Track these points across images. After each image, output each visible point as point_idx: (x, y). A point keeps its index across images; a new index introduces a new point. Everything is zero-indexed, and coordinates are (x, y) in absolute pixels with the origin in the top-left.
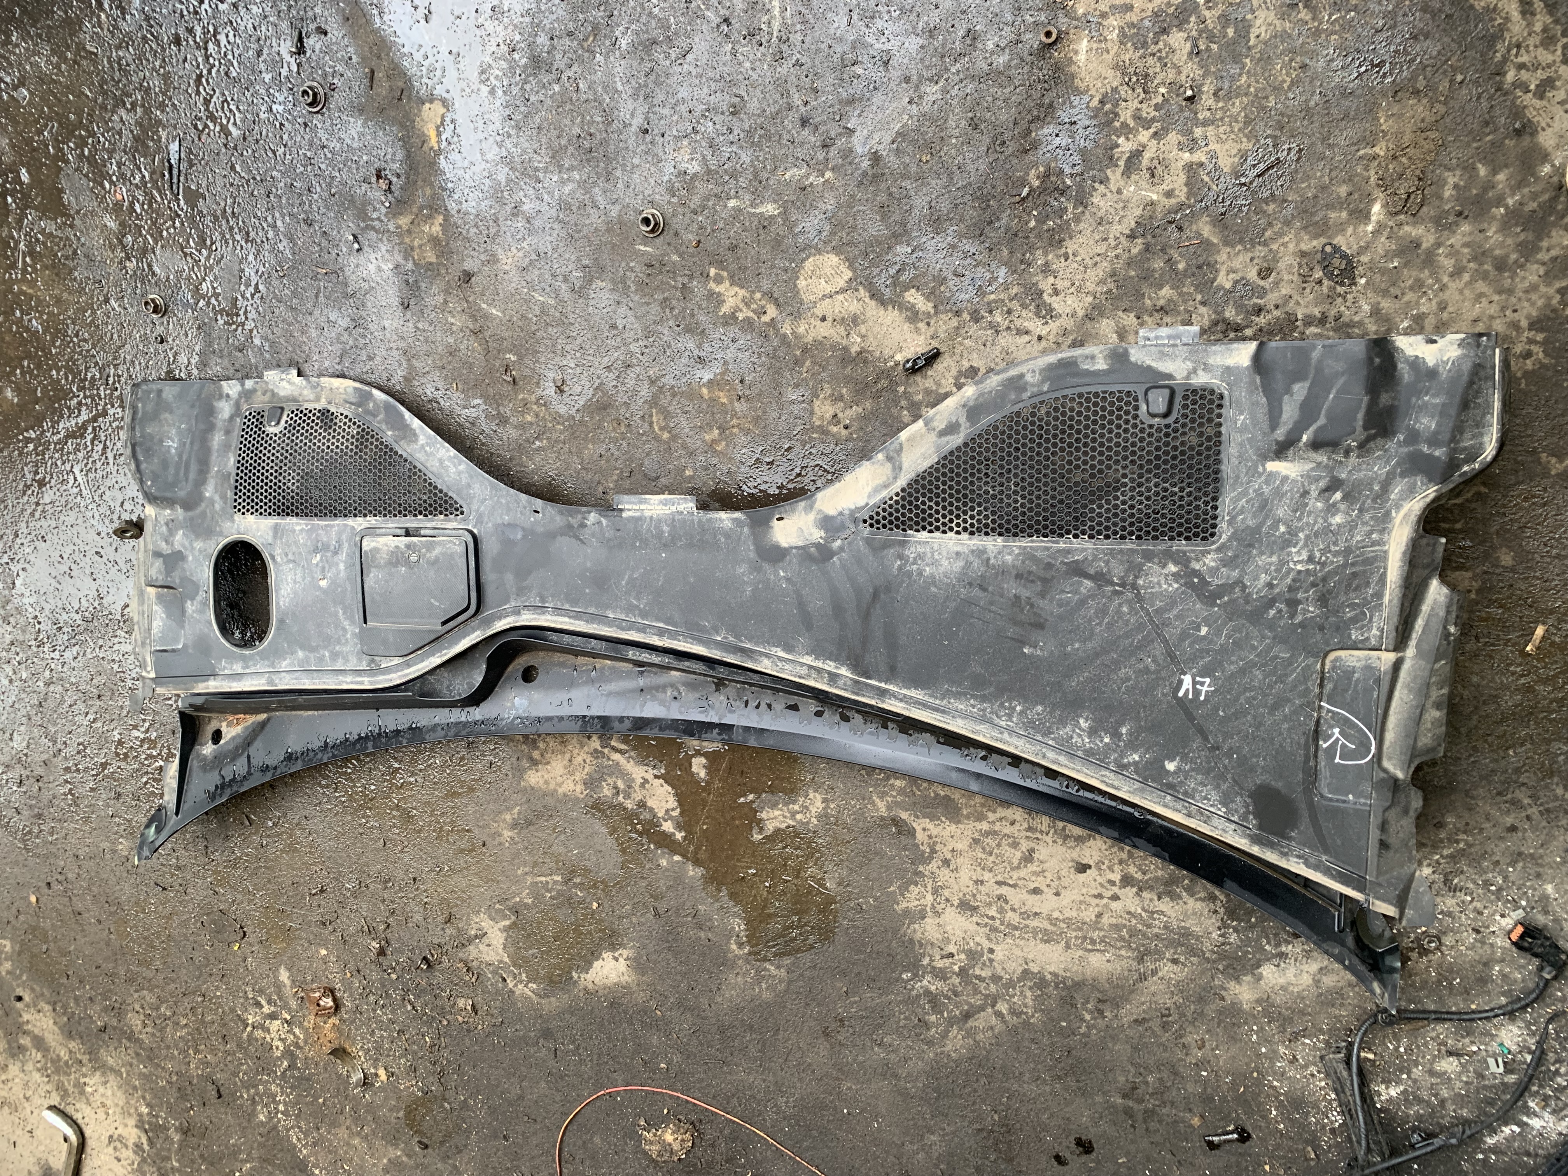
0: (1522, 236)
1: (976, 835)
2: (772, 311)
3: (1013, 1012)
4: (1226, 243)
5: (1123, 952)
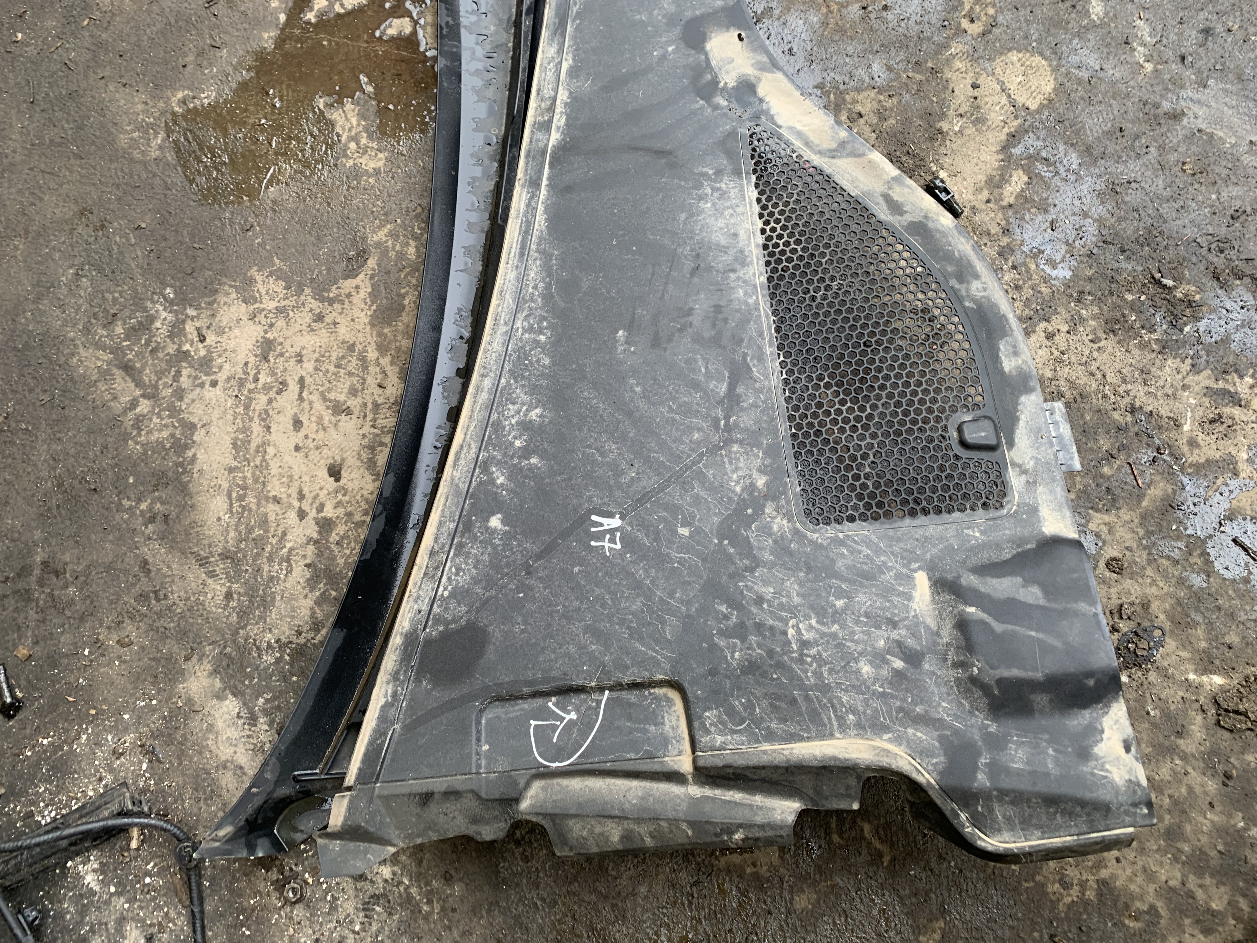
0: (1213, 853)
1: (359, 347)
2: (975, 29)
3: (139, 421)
4: (1144, 517)
5: (232, 534)
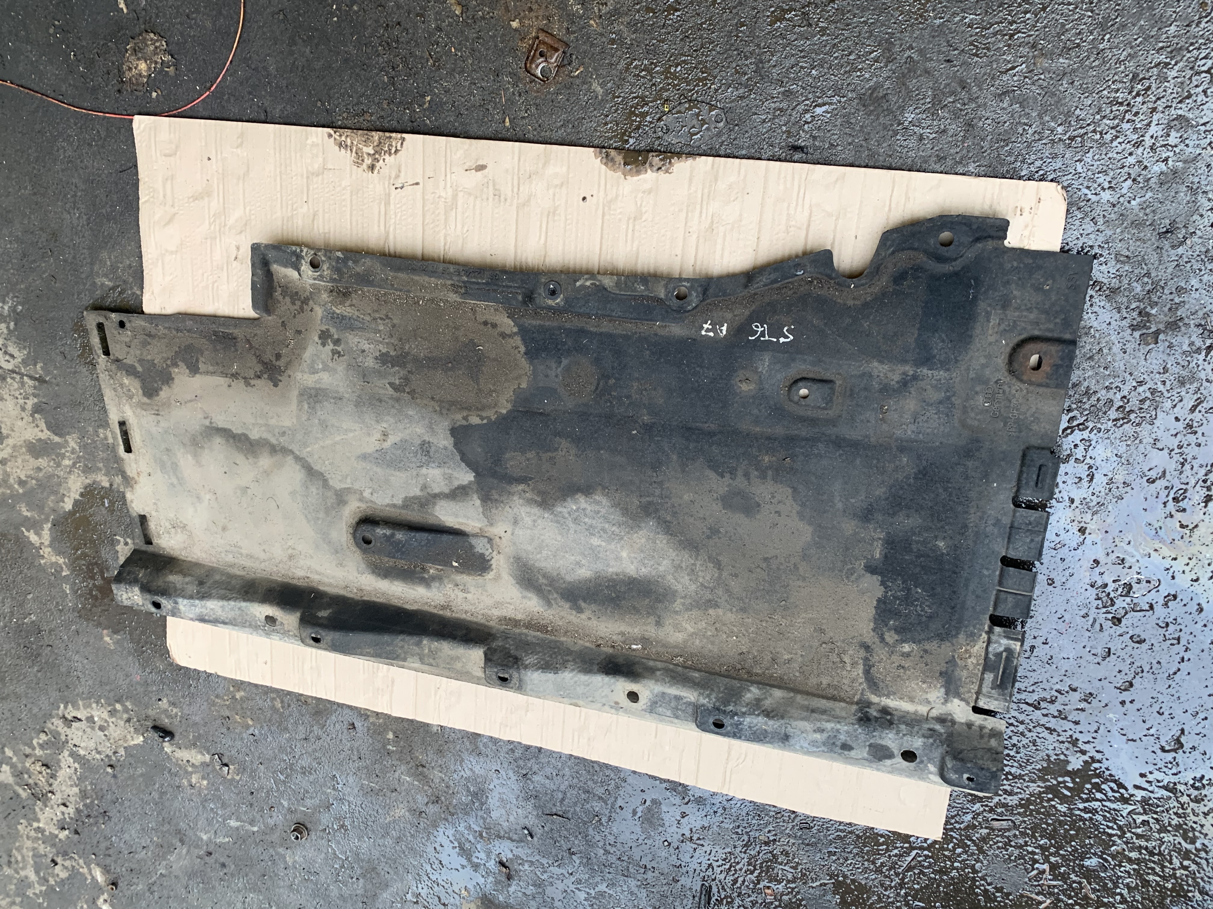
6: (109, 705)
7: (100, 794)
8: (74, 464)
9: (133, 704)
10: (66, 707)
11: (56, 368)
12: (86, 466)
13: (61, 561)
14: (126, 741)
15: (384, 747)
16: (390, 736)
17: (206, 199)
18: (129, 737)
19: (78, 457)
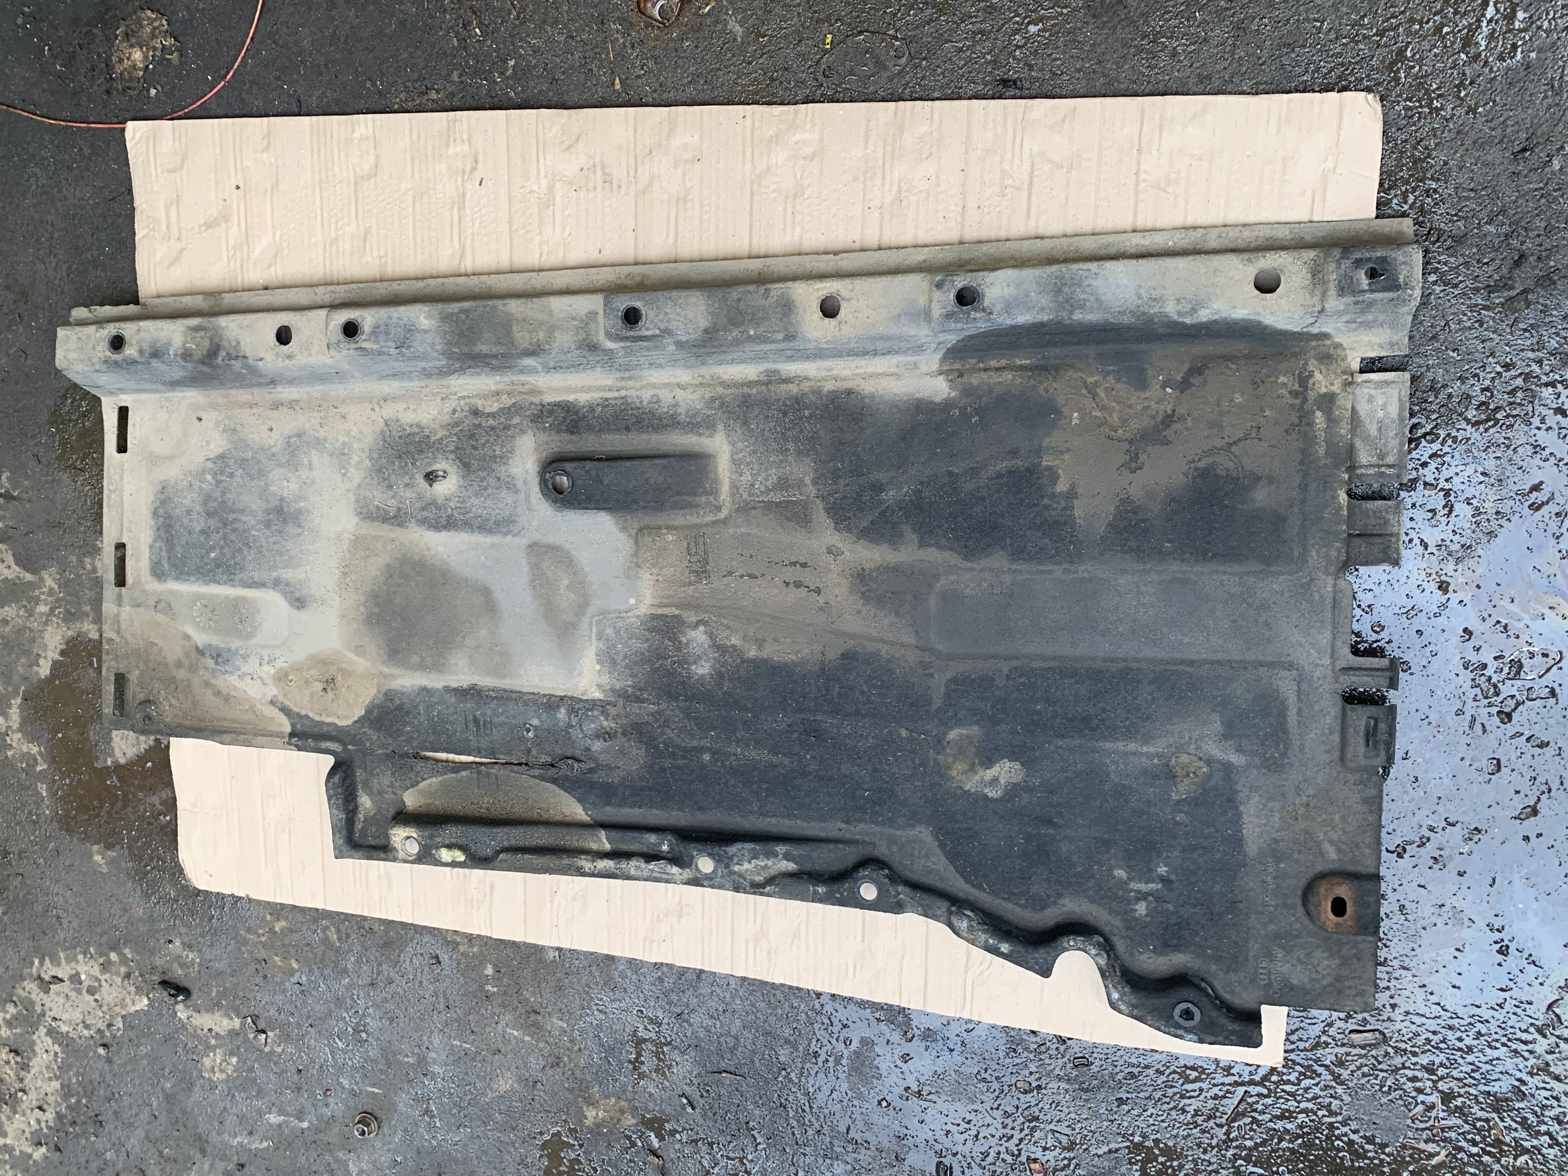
6: (101, 955)
7: (89, 1088)
8: (52, 610)
9: (133, 950)
10: (42, 963)
11: (27, 477)
12: (68, 612)
13: (35, 750)
14: (123, 1006)
15: (481, 987)
16: (489, 971)
17: (224, 226)
18: (128, 1000)
19: (58, 600)
